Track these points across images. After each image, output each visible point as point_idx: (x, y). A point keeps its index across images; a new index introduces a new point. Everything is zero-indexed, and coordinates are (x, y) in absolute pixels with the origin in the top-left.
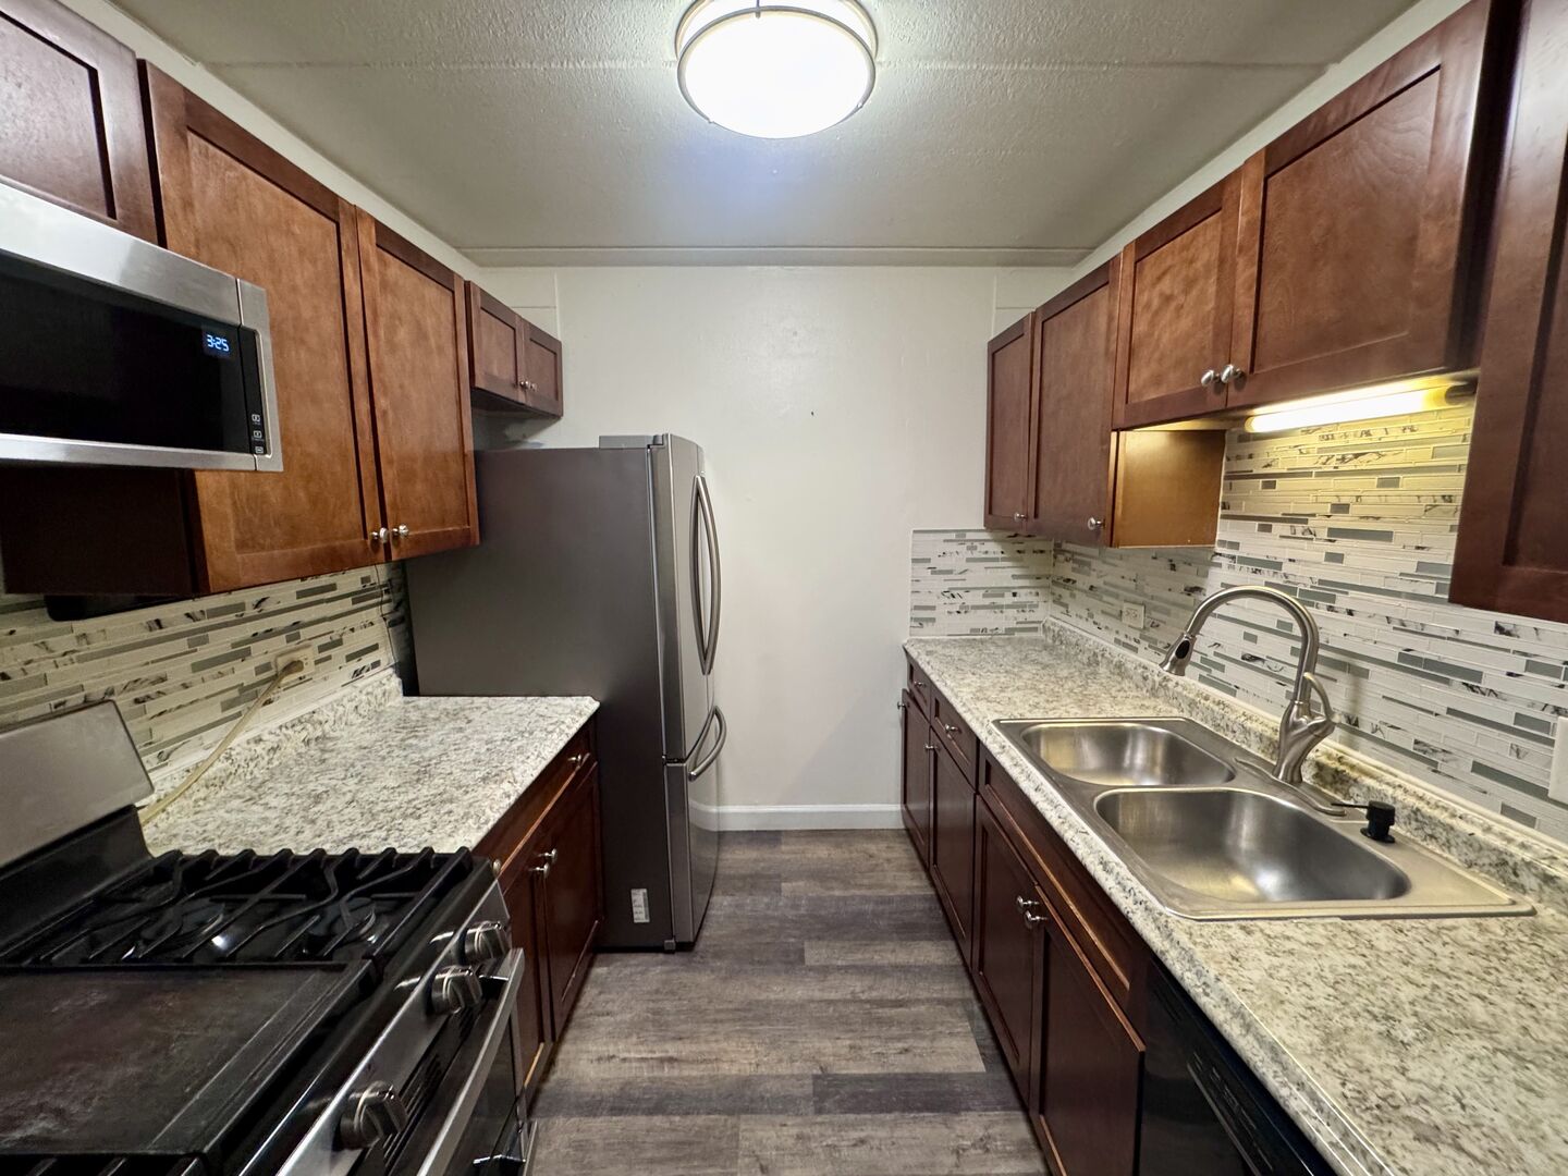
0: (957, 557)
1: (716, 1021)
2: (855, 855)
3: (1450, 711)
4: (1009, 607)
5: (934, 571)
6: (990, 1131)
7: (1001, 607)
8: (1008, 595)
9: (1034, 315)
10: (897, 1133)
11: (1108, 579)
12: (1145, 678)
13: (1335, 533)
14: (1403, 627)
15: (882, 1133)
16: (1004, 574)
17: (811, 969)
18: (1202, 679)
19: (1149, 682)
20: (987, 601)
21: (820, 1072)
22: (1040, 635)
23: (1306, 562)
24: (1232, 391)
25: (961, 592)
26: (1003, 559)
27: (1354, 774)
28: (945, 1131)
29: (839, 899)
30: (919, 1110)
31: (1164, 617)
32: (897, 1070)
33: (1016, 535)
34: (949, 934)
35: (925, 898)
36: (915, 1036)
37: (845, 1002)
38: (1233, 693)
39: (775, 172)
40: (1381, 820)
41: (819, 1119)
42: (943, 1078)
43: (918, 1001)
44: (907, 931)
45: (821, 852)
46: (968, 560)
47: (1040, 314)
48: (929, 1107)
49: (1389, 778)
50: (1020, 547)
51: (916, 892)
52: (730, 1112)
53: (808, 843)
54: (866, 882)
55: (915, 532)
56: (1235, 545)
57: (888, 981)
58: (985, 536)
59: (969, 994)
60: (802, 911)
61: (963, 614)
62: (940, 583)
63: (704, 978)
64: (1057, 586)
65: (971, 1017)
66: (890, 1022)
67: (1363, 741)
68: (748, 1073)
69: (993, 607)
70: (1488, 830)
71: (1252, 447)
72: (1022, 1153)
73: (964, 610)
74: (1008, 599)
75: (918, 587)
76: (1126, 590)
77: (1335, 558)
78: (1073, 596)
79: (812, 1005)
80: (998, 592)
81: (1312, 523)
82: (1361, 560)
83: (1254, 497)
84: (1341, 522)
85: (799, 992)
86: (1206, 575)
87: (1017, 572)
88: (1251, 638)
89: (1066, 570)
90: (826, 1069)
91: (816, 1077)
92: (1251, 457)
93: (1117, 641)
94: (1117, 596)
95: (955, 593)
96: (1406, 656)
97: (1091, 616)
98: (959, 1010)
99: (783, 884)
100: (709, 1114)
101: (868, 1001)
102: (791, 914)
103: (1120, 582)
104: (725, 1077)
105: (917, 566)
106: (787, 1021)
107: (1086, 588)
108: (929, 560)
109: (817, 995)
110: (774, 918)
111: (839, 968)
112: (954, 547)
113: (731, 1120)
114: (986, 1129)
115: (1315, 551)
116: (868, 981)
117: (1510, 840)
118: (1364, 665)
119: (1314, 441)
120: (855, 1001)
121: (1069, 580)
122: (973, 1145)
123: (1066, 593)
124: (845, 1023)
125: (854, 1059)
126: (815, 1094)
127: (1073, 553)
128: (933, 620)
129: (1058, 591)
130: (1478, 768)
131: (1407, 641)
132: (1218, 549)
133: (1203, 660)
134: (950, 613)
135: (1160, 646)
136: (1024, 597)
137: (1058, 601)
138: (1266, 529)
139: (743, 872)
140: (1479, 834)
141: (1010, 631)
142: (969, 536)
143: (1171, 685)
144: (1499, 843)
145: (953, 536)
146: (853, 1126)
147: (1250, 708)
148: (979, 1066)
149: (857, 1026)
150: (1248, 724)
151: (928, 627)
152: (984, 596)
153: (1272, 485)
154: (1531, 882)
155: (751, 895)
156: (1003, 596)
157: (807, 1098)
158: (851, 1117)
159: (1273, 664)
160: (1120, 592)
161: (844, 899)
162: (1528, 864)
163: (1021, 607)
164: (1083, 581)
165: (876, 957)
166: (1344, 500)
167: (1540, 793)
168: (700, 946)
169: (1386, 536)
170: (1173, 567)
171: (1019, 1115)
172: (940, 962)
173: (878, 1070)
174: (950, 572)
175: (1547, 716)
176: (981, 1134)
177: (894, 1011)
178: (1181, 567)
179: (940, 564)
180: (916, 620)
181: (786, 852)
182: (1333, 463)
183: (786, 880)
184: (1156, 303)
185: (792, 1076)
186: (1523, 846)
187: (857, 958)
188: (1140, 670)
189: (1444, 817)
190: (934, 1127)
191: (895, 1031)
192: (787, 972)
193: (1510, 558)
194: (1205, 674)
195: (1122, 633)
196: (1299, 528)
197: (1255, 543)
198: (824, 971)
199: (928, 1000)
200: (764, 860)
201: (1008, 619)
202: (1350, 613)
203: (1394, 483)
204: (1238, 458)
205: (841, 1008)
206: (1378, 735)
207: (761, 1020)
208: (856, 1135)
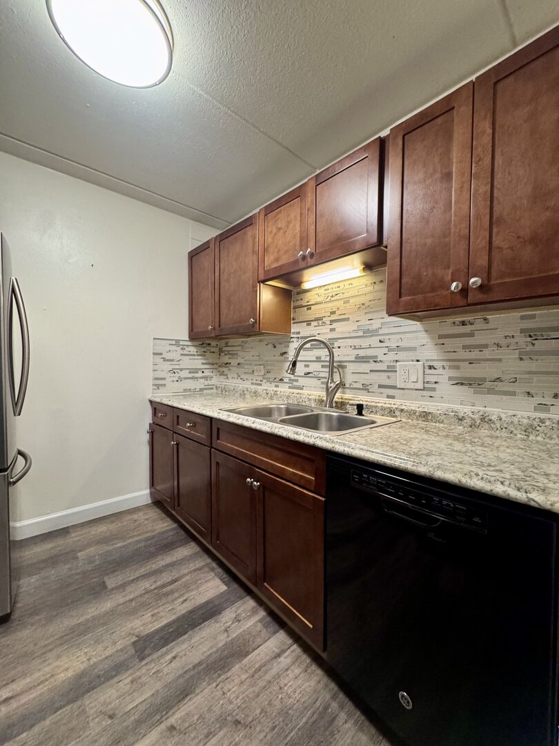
0: (175, 353)
1: (43, 654)
2: (125, 523)
3: (371, 371)
4: (201, 378)
5: (165, 360)
6: (238, 612)
7: (197, 378)
8: (200, 372)
9: (216, 238)
10: (193, 641)
11: (247, 358)
12: (267, 394)
13: (332, 322)
14: (355, 348)
15: (185, 646)
16: (198, 362)
17: (113, 589)
18: (290, 387)
19: (270, 394)
20: (191, 375)
21: (136, 639)
22: (214, 391)
23: (323, 333)
24: (309, 259)
25: (178, 371)
26: (198, 355)
27: (347, 401)
28: (218, 625)
29: (121, 547)
30: (200, 624)
31: (272, 368)
32: (183, 612)
33: (203, 344)
34: (189, 539)
35: (173, 529)
36: (187, 592)
37: (141, 596)
38: (302, 389)
39: (88, 105)
40: (360, 408)
41: (144, 663)
42: (207, 603)
43: (184, 575)
44: (167, 546)
45: (102, 529)
46: (182, 355)
47: (218, 238)
48: (205, 620)
49: (357, 399)
50: (205, 350)
51: (166, 529)
52: (74, 701)
53: (91, 527)
54: (136, 533)
55: (154, 339)
56: (299, 333)
57: (163, 574)
58: (189, 343)
59: (209, 560)
60: (97, 562)
61: (179, 382)
62: (167, 366)
63: (25, 633)
64: (221, 367)
65: (213, 570)
66: (172, 592)
67: (347, 391)
68: (83, 668)
69: (193, 378)
70: (385, 403)
71: (302, 296)
72: (254, 612)
73: (180, 380)
74: (200, 374)
75: (156, 367)
76: (256, 361)
77: (332, 330)
78: (229, 370)
79: (120, 608)
80: (195, 371)
81: (324, 319)
82: (341, 328)
83: (305, 314)
84: (334, 317)
85: (109, 605)
86: (288, 346)
87: (204, 361)
88: (307, 366)
89: (226, 359)
90: (140, 635)
91: (134, 643)
92: (301, 299)
93: (252, 384)
94: (251, 365)
95: (175, 371)
96: (357, 357)
97: (239, 376)
98: (207, 569)
99: (79, 554)
100: (56, 712)
101: (155, 589)
102: (89, 567)
103: (252, 358)
104: (64, 681)
105: (155, 356)
106: (104, 624)
107: (236, 364)
108: (161, 354)
109: (121, 600)
110: (77, 574)
111: (132, 581)
112: (174, 348)
113: (75, 705)
114: (236, 612)
115: (326, 329)
116: (153, 579)
117: (391, 404)
118: (345, 364)
119: (322, 291)
120: (147, 592)
121: (227, 363)
122: (233, 623)
123: (226, 370)
124: (144, 606)
125: (157, 620)
126: (136, 652)
127: (229, 351)
128: (165, 385)
129: (222, 369)
130: (380, 386)
131: (357, 352)
132: (292, 336)
133: (289, 380)
134: (173, 381)
135: (271, 380)
136: (207, 373)
137: (222, 374)
138: (309, 325)
139: (44, 558)
140: (384, 405)
141: (201, 390)
142: (181, 343)
143: (278, 393)
144: (389, 406)
145: (174, 342)
146: (167, 653)
147: (310, 392)
148: (224, 588)
149: (153, 603)
150: (310, 397)
151: (162, 389)
152: (190, 373)
153: (310, 309)
154: (397, 413)
155: (53, 568)
156: (197, 372)
157: (132, 656)
158: (164, 649)
159: (315, 373)
160: (252, 362)
161: (124, 546)
162: (397, 408)
163: (206, 378)
164: (234, 362)
165: (154, 566)
166: (334, 310)
167: (394, 387)
168: (15, 616)
169: (347, 319)
170: (275, 347)
171: (248, 598)
172: (189, 554)
173: (174, 617)
174: (173, 360)
175: (394, 364)
176: (234, 616)
177: (172, 587)
178: (277, 346)
179: (168, 356)
180: (155, 385)
181: (74, 537)
182: (329, 298)
183: (80, 551)
184: (274, 231)
185: (117, 651)
186: (394, 404)
187: (142, 571)
188: (265, 391)
189: (374, 404)
190: (211, 627)
191: (176, 595)
192: (95, 598)
193: (400, 297)
194: (290, 385)
195: (254, 379)
196: (320, 322)
197: (305, 331)
198: (123, 586)
199: (189, 573)
200: (58, 546)
201: (200, 384)
202: (339, 347)
203: (348, 302)
204: (297, 300)
205: (139, 599)
206: (352, 386)
207: (84, 633)
208: (169, 657)
